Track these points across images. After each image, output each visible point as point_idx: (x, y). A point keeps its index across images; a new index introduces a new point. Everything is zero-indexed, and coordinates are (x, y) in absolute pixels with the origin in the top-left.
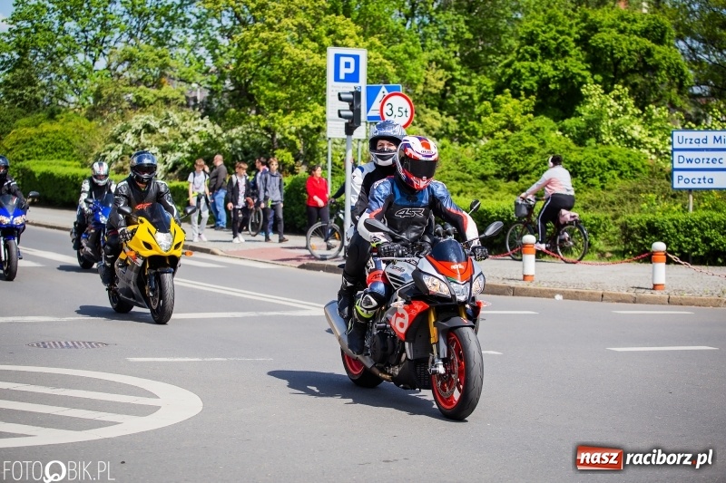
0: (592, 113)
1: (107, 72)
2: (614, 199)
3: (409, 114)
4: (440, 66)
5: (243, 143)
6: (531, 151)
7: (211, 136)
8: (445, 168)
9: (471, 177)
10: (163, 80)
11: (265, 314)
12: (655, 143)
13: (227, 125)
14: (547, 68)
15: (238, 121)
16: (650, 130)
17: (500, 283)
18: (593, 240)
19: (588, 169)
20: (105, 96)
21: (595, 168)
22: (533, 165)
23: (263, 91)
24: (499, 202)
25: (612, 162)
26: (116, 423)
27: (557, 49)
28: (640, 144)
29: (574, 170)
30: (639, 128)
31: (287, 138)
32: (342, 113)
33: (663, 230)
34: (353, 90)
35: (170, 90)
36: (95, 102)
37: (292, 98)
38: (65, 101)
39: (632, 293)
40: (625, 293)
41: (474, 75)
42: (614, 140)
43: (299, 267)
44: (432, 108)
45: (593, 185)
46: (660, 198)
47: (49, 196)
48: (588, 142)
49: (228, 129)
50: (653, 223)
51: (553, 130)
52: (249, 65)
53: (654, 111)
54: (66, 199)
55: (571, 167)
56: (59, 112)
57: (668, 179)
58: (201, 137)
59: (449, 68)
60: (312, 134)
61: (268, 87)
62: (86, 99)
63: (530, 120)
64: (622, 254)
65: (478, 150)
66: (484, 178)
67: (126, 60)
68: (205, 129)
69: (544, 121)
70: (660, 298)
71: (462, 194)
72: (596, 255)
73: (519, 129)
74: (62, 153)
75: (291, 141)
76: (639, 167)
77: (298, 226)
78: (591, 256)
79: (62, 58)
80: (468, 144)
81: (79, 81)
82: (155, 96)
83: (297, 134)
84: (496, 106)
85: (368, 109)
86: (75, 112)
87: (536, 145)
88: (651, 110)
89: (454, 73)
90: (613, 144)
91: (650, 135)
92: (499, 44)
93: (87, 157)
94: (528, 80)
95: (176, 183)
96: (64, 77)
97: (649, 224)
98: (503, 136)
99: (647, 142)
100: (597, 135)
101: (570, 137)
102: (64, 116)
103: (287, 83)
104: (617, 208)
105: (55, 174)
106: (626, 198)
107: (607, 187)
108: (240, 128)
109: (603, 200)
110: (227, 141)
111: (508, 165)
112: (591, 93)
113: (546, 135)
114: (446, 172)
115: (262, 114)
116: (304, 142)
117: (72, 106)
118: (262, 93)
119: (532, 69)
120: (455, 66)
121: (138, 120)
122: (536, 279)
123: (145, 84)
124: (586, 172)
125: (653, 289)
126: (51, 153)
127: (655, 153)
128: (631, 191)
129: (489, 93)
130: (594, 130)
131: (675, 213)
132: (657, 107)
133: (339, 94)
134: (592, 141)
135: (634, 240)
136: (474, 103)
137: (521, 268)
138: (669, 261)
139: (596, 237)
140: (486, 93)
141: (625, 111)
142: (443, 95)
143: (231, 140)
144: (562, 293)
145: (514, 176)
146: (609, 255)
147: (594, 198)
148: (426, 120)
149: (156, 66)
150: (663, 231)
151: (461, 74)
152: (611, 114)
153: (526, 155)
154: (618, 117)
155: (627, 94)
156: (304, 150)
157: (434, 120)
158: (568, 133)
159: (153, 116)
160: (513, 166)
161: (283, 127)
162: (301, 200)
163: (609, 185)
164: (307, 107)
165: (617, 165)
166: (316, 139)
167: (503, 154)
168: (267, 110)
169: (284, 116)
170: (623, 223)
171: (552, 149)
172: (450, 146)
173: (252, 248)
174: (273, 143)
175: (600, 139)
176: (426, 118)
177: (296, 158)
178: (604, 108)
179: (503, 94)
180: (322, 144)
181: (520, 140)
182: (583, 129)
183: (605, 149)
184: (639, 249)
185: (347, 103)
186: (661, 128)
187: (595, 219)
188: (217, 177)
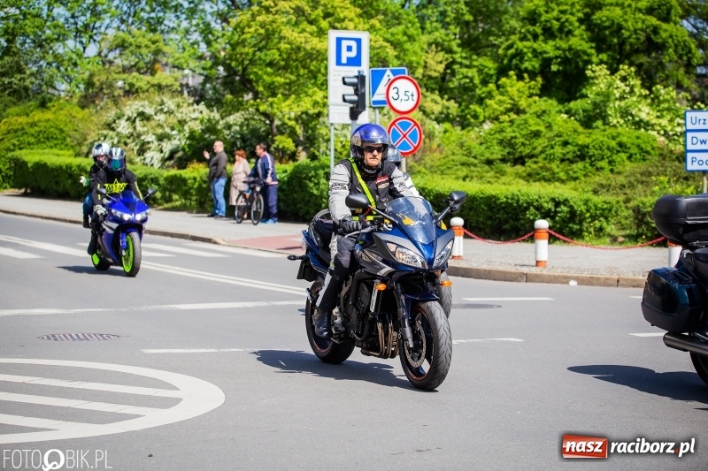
0: (598, 95)
1: (98, 59)
2: (624, 183)
3: (415, 97)
4: (439, 48)
5: (241, 130)
6: (537, 134)
7: (210, 122)
8: (449, 152)
9: (476, 161)
10: (157, 66)
11: (276, 303)
12: (663, 124)
13: (224, 111)
14: (549, 48)
15: (238, 107)
16: (658, 111)
17: (513, 270)
18: (605, 224)
19: (596, 152)
20: (98, 84)
21: (603, 151)
22: (540, 149)
23: (262, 76)
24: (507, 186)
25: (621, 145)
26: (138, 416)
27: (561, 29)
28: (648, 125)
29: (582, 154)
30: (646, 109)
31: (284, 124)
32: (347, 98)
34: (357, 74)
35: (164, 76)
36: (87, 89)
37: (290, 84)
38: (55, 89)
40: (641, 277)
41: (475, 57)
42: (622, 121)
44: (432, 91)
45: (602, 168)
46: (672, 181)
47: (43, 187)
48: (594, 125)
49: (226, 116)
51: (560, 112)
52: (246, 50)
53: (662, 92)
54: (61, 189)
55: (579, 150)
56: (50, 100)
57: (679, 162)
59: (450, 51)
60: (310, 120)
61: (266, 73)
62: (77, 87)
63: (535, 102)
64: (634, 238)
65: (482, 134)
66: (489, 162)
67: (118, 46)
69: (550, 104)
71: (468, 179)
72: (608, 240)
73: (524, 112)
74: (55, 142)
75: (290, 127)
76: (649, 149)
77: (301, 214)
78: (603, 240)
79: (52, 45)
80: (470, 128)
81: (69, 69)
82: (148, 83)
83: (296, 120)
84: (501, 89)
85: (373, 93)
86: (67, 100)
87: (542, 128)
88: (658, 90)
89: (454, 56)
90: (621, 126)
91: (658, 117)
92: (499, 25)
93: (80, 144)
94: (531, 61)
95: (174, 172)
96: (54, 65)
98: (508, 120)
99: (655, 124)
100: (604, 118)
101: (576, 119)
102: (56, 104)
103: (285, 68)
104: (628, 191)
105: (49, 164)
106: (637, 181)
107: (616, 170)
108: (238, 114)
109: (613, 183)
110: (225, 128)
111: (514, 149)
112: (597, 74)
113: (553, 118)
114: (451, 157)
115: (261, 99)
116: (304, 128)
117: (63, 94)
118: (260, 78)
119: (534, 51)
120: (455, 48)
121: (132, 107)
122: (549, 265)
123: (138, 70)
124: (594, 155)
126: (44, 142)
127: (664, 135)
128: (642, 174)
129: (492, 76)
130: (601, 112)
132: (665, 87)
133: (343, 79)
134: (599, 123)
135: (647, 224)
136: (475, 86)
137: (533, 255)
139: (608, 224)
140: (488, 75)
141: (632, 92)
142: (443, 78)
143: (229, 127)
144: (576, 279)
145: (520, 160)
146: (621, 239)
147: (604, 182)
148: (426, 105)
149: (149, 52)
151: (461, 57)
152: (618, 96)
153: (532, 138)
154: (624, 98)
155: (633, 74)
156: (303, 136)
157: (434, 104)
158: (573, 115)
159: (147, 103)
160: (519, 150)
161: (281, 112)
162: (304, 188)
163: (618, 168)
164: (306, 92)
165: (626, 148)
166: (315, 125)
167: (509, 138)
168: (266, 93)
169: (285, 101)
170: (635, 207)
171: (560, 132)
172: (452, 130)
173: (255, 237)
174: (272, 129)
175: (607, 122)
176: (426, 102)
177: (297, 143)
178: (610, 89)
179: (507, 76)
180: (323, 131)
181: (526, 123)
182: (589, 111)
183: (613, 131)
184: (653, 233)
185: (352, 88)
186: (669, 110)
187: (607, 203)
188: (216, 164)
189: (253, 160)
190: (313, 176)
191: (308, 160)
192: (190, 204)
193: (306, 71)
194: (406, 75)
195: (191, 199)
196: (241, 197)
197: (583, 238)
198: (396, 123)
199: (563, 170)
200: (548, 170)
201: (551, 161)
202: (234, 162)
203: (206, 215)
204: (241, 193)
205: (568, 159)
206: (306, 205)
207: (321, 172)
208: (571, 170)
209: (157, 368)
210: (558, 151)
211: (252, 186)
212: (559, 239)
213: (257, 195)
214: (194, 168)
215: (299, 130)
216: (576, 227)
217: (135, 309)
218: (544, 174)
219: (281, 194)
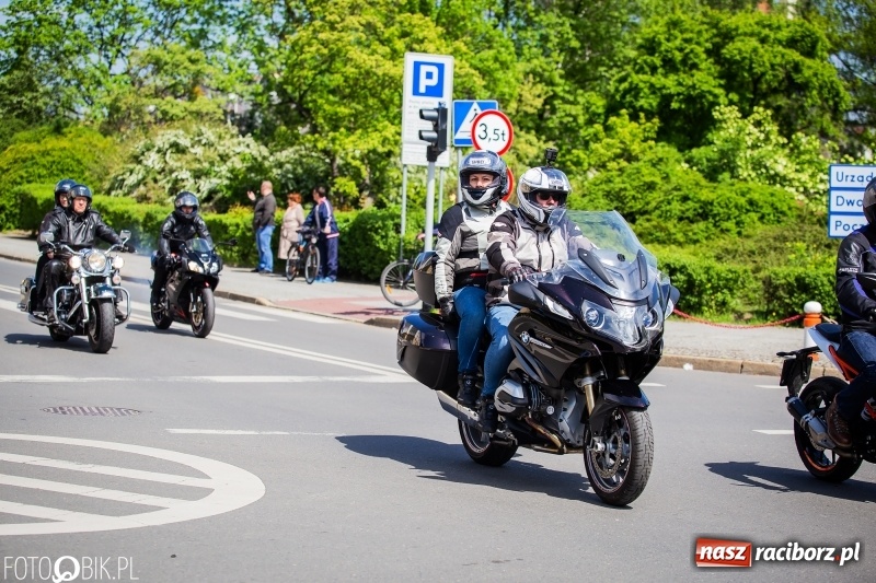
0: (726, 141)
1: (126, 77)
2: (754, 248)
3: (507, 137)
4: (538, 79)
5: (295, 169)
6: (651, 187)
7: (256, 159)
10: (197, 89)
11: (331, 379)
12: (803, 180)
13: (275, 146)
14: (670, 83)
15: (293, 140)
16: (798, 164)
18: (729, 298)
19: (721, 211)
20: (124, 108)
21: (730, 209)
22: (654, 204)
23: (321, 105)
25: (751, 202)
26: (160, 508)
27: (684, 61)
28: (785, 180)
29: (704, 212)
30: (784, 161)
31: (349, 164)
32: (424, 134)
33: (816, 288)
34: (437, 106)
35: (205, 102)
36: (110, 115)
37: (356, 115)
38: (73, 111)
40: (770, 363)
41: (580, 91)
42: (753, 175)
43: (365, 323)
44: (528, 132)
45: (728, 230)
46: (811, 248)
48: (720, 177)
49: (276, 151)
50: (804, 279)
51: (678, 161)
52: (305, 72)
53: (804, 140)
55: (701, 207)
56: (67, 125)
57: (821, 226)
58: (243, 160)
59: (551, 83)
60: (380, 160)
61: (328, 101)
62: (100, 111)
63: (651, 148)
64: (763, 315)
65: (586, 183)
67: (150, 63)
68: (247, 151)
69: (666, 149)
72: (732, 316)
73: (637, 159)
75: (355, 167)
76: (785, 209)
77: (363, 272)
78: (725, 317)
79: (71, 58)
81: (91, 88)
82: (186, 109)
84: (608, 129)
85: (457, 130)
86: (87, 126)
87: (657, 180)
88: (799, 139)
89: (555, 88)
90: (752, 179)
91: (797, 171)
92: (610, 54)
93: (101, 180)
94: (647, 98)
95: (213, 216)
96: (73, 82)
97: (799, 279)
98: (617, 167)
99: (793, 179)
100: (732, 169)
101: (699, 170)
102: (73, 130)
103: (352, 96)
104: (758, 259)
106: (770, 246)
107: (744, 233)
108: (291, 150)
109: (741, 249)
110: (276, 166)
111: (623, 203)
112: (725, 117)
113: (670, 168)
115: (320, 133)
116: (371, 169)
117: (82, 118)
118: (320, 108)
119: (652, 86)
120: (558, 80)
121: (163, 137)
123: (174, 93)
124: (719, 214)
126: (57, 175)
127: (803, 193)
128: (775, 239)
129: (599, 115)
130: (729, 162)
131: (830, 266)
132: (807, 135)
133: (421, 111)
134: (726, 175)
135: (780, 299)
136: (579, 126)
139: (732, 294)
140: (595, 114)
141: (767, 139)
142: (541, 115)
143: (280, 165)
144: (692, 362)
146: (747, 316)
147: (730, 247)
148: (519, 146)
149: (189, 72)
151: (564, 91)
152: (750, 143)
153: (645, 191)
154: (758, 147)
155: (769, 118)
156: (370, 179)
157: (529, 146)
158: (696, 165)
159: (181, 132)
160: (629, 204)
161: (344, 150)
162: (368, 241)
163: (747, 230)
164: (374, 126)
165: (757, 206)
167: (617, 190)
168: (327, 128)
169: (347, 136)
170: (766, 277)
171: (679, 185)
173: (307, 298)
174: (332, 169)
175: (736, 174)
176: (519, 143)
177: (361, 188)
178: (741, 135)
179: (618, 115)
180: (393, 173)
181: (639, 173)
182: (715, 160)
183: (742, 186)
184: (786, 310)
185: (430, 123)
186: (810, 162)
187: (732, 272)
188: (262, 209)
189: (309, 206)
190: (379, 228)
191: (375, 208)
192: (231, 256)
193: (376, 100)
194: (497, 110)
195: (232, 250)
196: (294, 249)
197: (702, 313)
199: (680, 231)
200: (662, 229)
201: (667, 219)
202: (285, 207)
203: (249, 270)
204: (294, 245)
205: (688, 218)
206: (370, 262)
207: (390, 223)
208: (691, 230)
209: (185, 452)
210: (676, 207)
211: (307, 236)
214: (237, 213)
215: (365, 172)
216: (694, 300)
217: (160, 379)
218: (658, 234)
219: (342, 249)
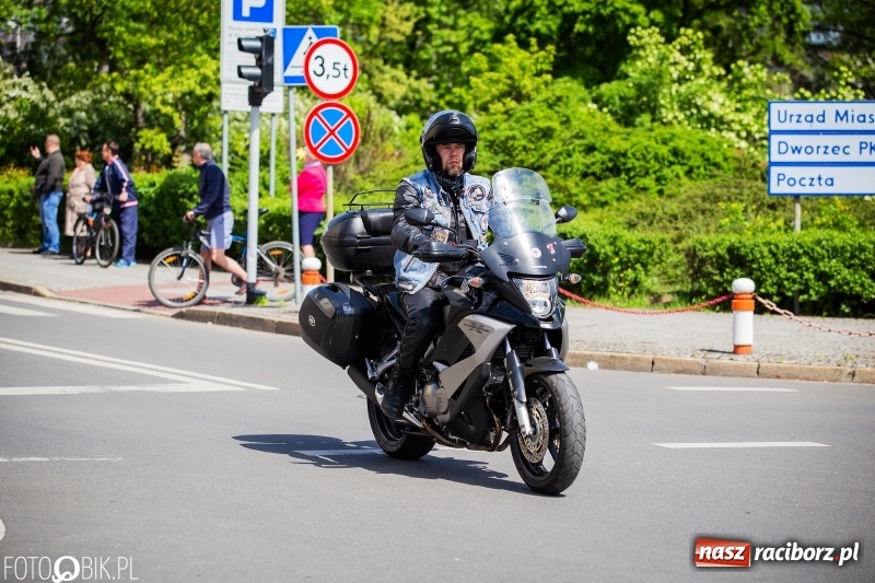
0: (645, 73)
2: (676, 211)
3: (350, 73)
5: (90, 118)
6: (547, 134)
7: (37, 106)
8: (411, 160)
12: (745, 122)
13: (62, 89)
15: (82, 82)
16: (739, 101)
18: (642, 276)
19: (637, 164)
21: (648, 162)
22: (550, 157)
23: (121, 35)
25: (675, 152)
28: (723, 123)
29: (615, 165)
30: (720, 98)
31: (159, 111)
32: (244, 71)
37: (167, 47)
39: (699, 359)
40: (688, 358)
41: (462, 12)
42: (681, 116)
43: (173, 316)
44: (394, 64)
45: (645, 189)
46: (749, 210)
48: (638, 120)
49: (64, 97)
50: (738, 249)
51: (583, 100)
53: (746, 70)
55: (611, 160)
57: (764, 180)
58: (19, 108)
60: (198, 105)
61: (128, 29)
63: (546, 84)
64: (688, 297)
68: (24, 95)
69: (568, 86)
70: (745, 367)
72: (646, 299)
73: (529, 99)
75: (166, 115)
76: (719, 159)
78: (638, 300)
84: (494, 62)
85: (286, 65)
87: (555, 124)
88: (740, 68)
89: (429, 9)
90: (679, 123)
91: (738, 110)
94: (545, 19)
97: (731, 250)
98: (503, 109)
99: (733, 121)
100: (654, 110)
101: (610, 111)
104: (681, 225)
106: (696, 209)
107: (667, 192)
108: (83, 94)
109: (660, 213)
110: (63, 115)
111: (511, 156)
112: (644, 41)
114: (412, 167)
115: (121, 72)
116: (187, 117)
118: (118, 38)
119: (551, 3)
124: (634, 168)
125: (734, 353)
127: (746, 139)
128: (704, 199)
129: (485, 41)
130: (649, 101)
131: (772, 232)
132: (751, 63)
133: (239, 41)
135: (708, 275)
136: (460, 58)
138: (760, 310)
139: (646, 271)
140: (478, 40)
141: (698, 70)
142: (411, 43)
143: (69, 113)
144: (597, 359)
146: (667, 298)
147: (646, 210)
148: (383, 85)
150: (752, 261)
151: (440, 12)
152: (675, 76)
153: (539, 139)
154: (686, 80)
155: (701, 43)
156: (186, 130)
157: (395, 84)
158: (606, 106)
160: (519, 158)
161: (152, 93)
162: (180, 210)
163: (670, 189)
164: (191, 61)
165: (683, 157)
166: (206, 114)
167: (503, 138)
168: (128, 65)
169: (154, 75)
170: (689, 249)
171: (581, 130)
172: (420, 125)
173: (100, 285)
174: (136, 118)
175: (658, 116)
176: (384, 80)
177: (174, 142)
178: (664, 65)
179: (504, 42)
180: (215, 122)
181: (531, 116)
182: (629, 99)
183: (665, 132)
184: (716, 291)
185: (252, 55)
186: (755, 99)
187: (645, 242)
188: (46, 172)
191: (190, 168)
194: (338, 38)
195: (4, 226)
196: (81, 223)
197: (609, 295)
198: (319, 113)
199: (584, 191)
201: (567, 175)
203: (29, 251)
204: (81, 217)
205: (594, 174)
208: (598, 190)
211: (98, 206)
212: (571, 299)
213: (107, 220)
214: (10, 176)
216: (597, 279)
219: (144, 220)
